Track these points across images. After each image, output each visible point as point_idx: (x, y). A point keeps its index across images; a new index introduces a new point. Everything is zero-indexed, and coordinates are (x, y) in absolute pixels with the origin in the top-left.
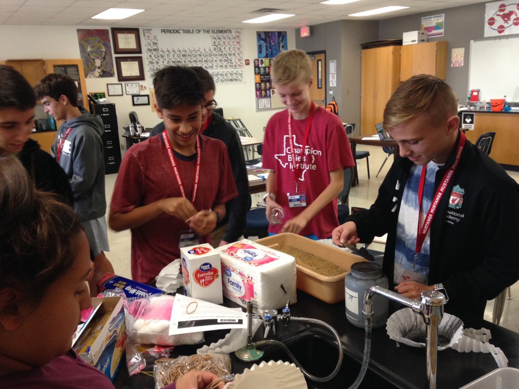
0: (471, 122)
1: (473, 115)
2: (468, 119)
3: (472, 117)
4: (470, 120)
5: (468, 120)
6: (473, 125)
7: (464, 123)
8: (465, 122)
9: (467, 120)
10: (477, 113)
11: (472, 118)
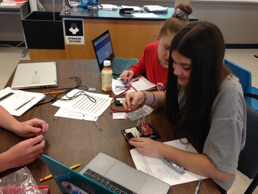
0: (80, 33)
1: (81, 22)
2: (74, 28)
3: (79, 25)
4: (77, 30)
5: (74, 31)
6: (82, 38)
7: (67, 35)
8: (69, 34)
9: (71, 30)
10: (87, 20)
11: (80, 27)
